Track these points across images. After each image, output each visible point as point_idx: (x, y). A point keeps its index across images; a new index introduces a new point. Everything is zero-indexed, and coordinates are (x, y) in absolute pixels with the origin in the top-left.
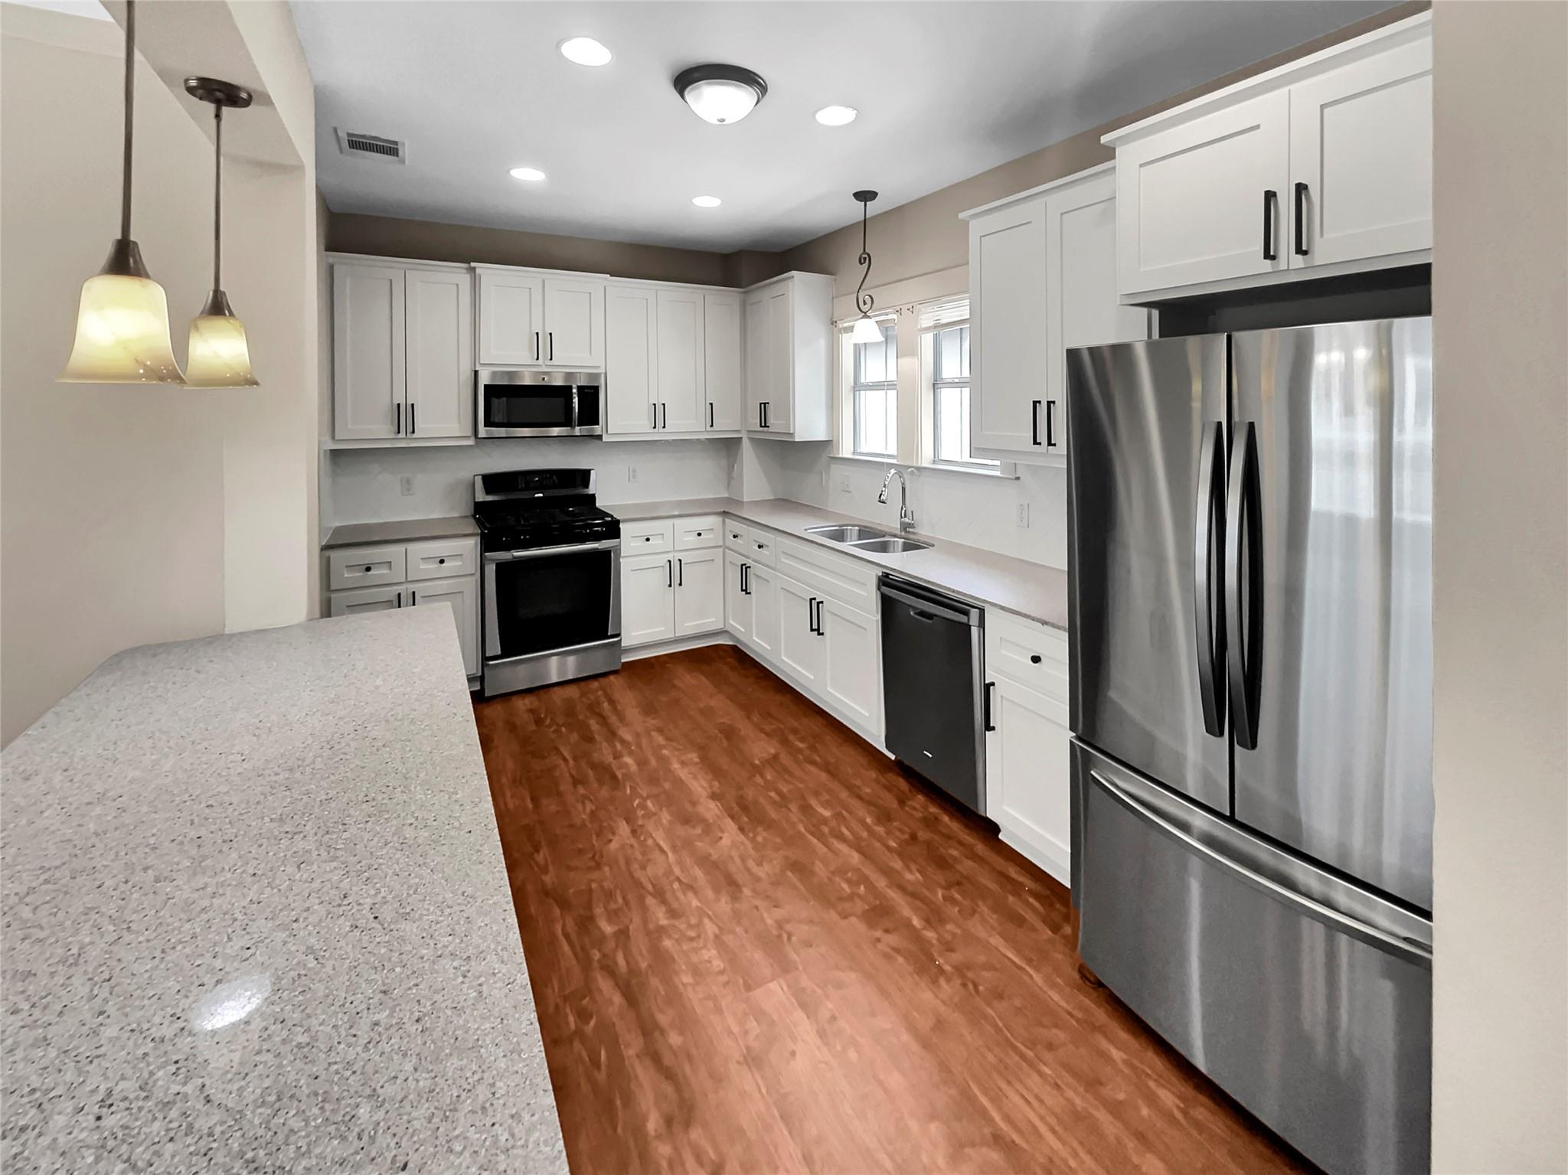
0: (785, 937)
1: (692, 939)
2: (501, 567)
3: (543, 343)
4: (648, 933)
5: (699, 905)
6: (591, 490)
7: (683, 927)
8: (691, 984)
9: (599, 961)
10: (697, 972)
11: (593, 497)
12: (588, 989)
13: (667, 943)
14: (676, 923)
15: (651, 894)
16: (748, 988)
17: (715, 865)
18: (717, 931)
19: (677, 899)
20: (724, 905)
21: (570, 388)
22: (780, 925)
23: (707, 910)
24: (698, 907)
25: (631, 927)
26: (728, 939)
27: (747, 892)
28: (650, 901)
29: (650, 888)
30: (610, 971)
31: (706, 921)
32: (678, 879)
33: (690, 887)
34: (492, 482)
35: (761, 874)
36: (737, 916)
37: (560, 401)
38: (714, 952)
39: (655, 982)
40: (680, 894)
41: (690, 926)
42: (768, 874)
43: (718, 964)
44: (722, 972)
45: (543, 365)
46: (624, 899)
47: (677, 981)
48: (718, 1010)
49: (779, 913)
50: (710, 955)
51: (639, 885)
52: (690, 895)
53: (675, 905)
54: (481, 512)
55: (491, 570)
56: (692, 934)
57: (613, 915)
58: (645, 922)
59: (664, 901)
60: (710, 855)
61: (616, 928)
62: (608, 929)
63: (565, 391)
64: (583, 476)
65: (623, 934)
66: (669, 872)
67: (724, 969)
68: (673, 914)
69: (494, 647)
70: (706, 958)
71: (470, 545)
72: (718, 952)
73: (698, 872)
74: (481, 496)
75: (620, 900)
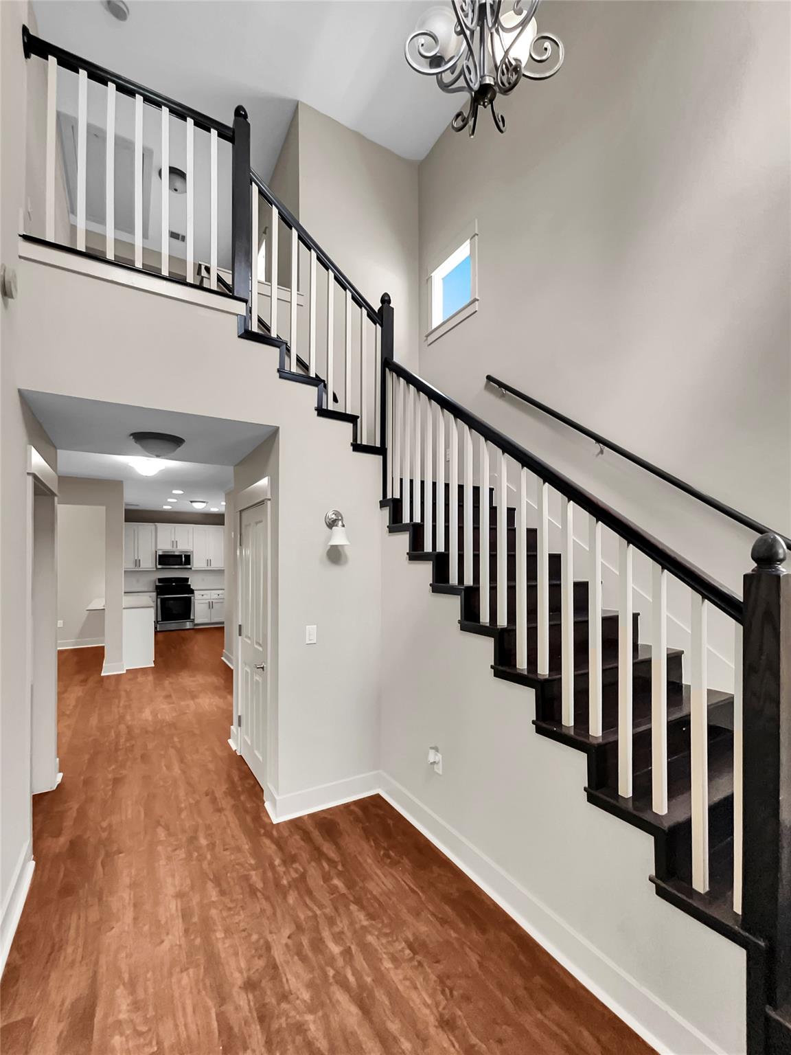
2: (162, 599)
3: (174, 543)
6: (189, 583)
11: (190, 585)
21: (182, 555)
34: (160, 580)
37: (179, 559)
45: (174, 549)
54: (157, 587)
55: (159, 600)
63: (181, 556)
64: (187, 580)
69: (160, 619)
71: (155, 594)
74: (158, 584)
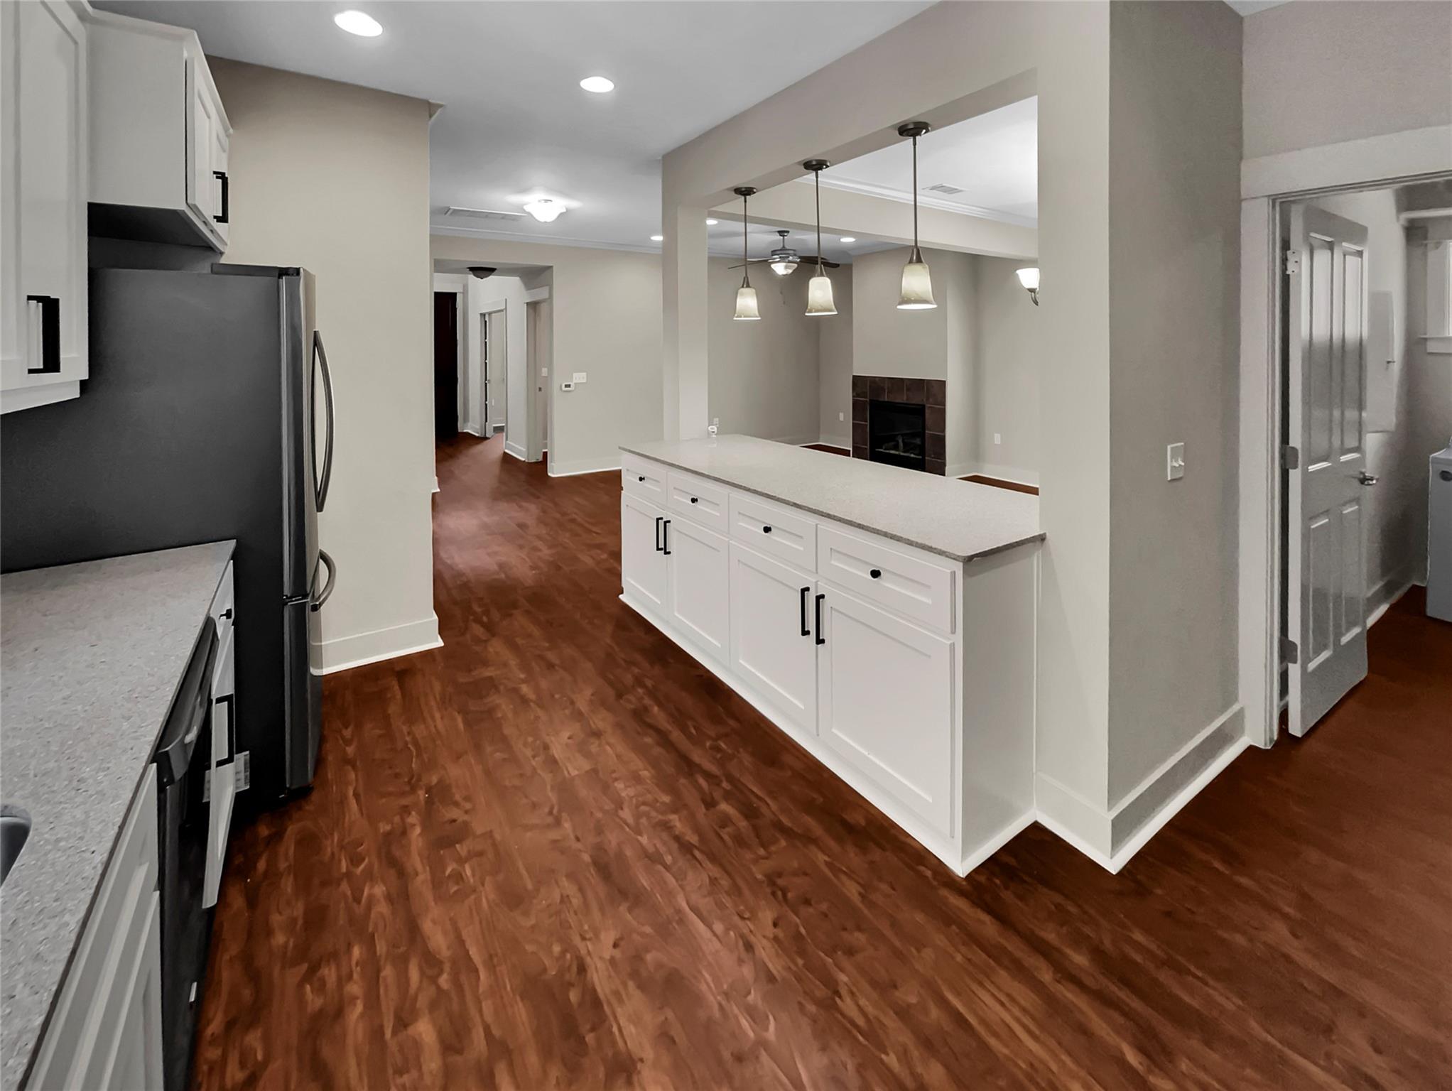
0: (555, 811)
1: (644, 803)
4: (685, 806)
5: (639, 838)
7: (654, 814)
8: (640, 770)
9: (721, 781)
10: (636, 779)
12: (721, 763)
13: (666, 799)
14: (660, 817)
15: (695, 847)
16: (595, 771)
17: (624, 894)
18: (621, 813)
19: (665, 843)
20: (613, 839)
22: (558, 823)
23: (631, 832)
24: (641, 835)
25: (704, 810)
26: (609, 806)
27: (586, 858)
28: (693, 839)
29: (697, 853)
30: (708, 776)
31: (630, 820)
32: (667, 868)
33: (653, 858)
35: (565, 882)
36: (599, 831)
38: (623, 794)
39: (670, 770)
40: (662, 849)
41: (647, 815)
42: (557, 882)
43: (619, 785)
44: (616, 779)
46: (721, 838)
47: (653, 771)
48: (618, 756)
49: (553, 835)
50: (624, 790)
51: (713, 858)
52: (651, 849)
53: (665, 836)
56: (643, 808)
57: (725, 821)
58: (692, 816)
59: (677, 839)
60: (630, 910)
61: (718, 807)
62: (724, 807)
65: (710, 804)
66: (681, 877)
67: (613, 782)
68: (666, 826)
70: (629, 789)
72: (619, 795)
73: (644, 881)
75: (726, 837)
